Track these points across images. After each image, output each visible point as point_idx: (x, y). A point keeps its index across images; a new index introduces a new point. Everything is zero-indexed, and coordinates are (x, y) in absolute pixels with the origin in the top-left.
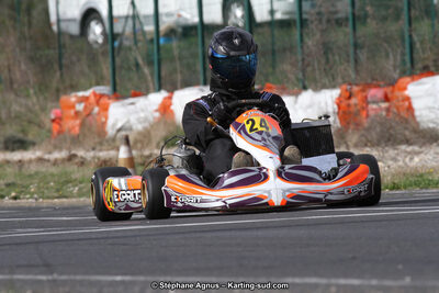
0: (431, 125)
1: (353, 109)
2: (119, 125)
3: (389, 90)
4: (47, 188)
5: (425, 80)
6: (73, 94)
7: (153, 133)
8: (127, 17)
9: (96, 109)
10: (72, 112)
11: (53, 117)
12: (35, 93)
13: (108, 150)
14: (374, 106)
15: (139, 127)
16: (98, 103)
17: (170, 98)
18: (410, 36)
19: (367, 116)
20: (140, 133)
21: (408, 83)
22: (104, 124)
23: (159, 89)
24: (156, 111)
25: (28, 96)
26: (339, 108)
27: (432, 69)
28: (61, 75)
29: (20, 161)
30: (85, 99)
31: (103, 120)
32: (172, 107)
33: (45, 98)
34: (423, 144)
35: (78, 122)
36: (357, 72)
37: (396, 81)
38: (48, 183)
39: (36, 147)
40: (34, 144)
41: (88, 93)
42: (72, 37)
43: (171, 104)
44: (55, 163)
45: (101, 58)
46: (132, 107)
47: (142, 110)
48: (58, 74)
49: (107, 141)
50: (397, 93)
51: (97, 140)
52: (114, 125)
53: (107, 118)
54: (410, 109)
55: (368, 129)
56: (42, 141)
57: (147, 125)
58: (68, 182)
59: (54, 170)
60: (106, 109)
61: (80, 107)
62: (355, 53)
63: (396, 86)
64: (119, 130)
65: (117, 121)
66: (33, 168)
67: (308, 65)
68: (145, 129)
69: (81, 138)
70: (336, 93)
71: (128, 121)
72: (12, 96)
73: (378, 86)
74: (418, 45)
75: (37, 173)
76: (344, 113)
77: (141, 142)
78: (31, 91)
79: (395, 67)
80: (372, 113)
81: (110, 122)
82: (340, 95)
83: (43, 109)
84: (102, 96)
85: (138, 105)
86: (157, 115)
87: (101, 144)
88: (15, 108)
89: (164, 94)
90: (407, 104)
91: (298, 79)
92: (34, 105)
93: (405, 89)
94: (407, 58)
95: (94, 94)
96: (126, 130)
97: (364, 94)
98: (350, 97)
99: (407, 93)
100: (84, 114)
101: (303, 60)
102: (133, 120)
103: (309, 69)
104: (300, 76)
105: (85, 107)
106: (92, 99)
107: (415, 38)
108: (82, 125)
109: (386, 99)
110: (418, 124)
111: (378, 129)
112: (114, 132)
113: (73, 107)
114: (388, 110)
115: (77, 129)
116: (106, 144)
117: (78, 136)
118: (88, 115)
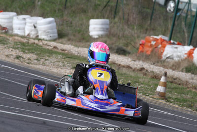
2: (168, 56)
6: (152, 36)
7: (182, 64)
9: (160, 46)
10: (149, 44)
11: (141, 43)
12: (137, 29)
13: (160, 66)
15: (176, 59)
16: (161, 43)
17: (194, 50)
20: (176, 62)
22: (162, 53)
23: (189, 45)
24: (186, 54)
28: (151, 23)
29: (120, 65)
30: (156, 40)
32: (193, 55)
33: (140, 32)
35: (151, 49)
39: (130, 55)
40: (129, 53)
41: (158, 37)
43: (193, 53)
44: (134, 70)
45: (169, 21)
46: (176, 49)
47: (180, 52)
48: (149, 22)
49: (161, 61)
52: (166, 55)
53: (163, 51)
56: (133, 53)
59: (132, 74)
60: (164, 47)
61: (153, 43)
64: (167, 58)
65: (168, 53)
66: (124, 71)
68: (179, 61)
69: (150, 57)
71: (173, 55)
75: (125, 74)
77: (176, 66)
78: (135, 27)
81: (165, 53)
83: (138, 37)
84: (164, 40)
85: (178, 49)
87: (158, 62)
88: (127, 32)
89: (191, 47)
92: (135, 33)
95: (161, 39)
100: (155, 46)
102: (175, 55)
105: (156, 44)
106: (159, 41)
108: (152, 51)
112: (165, 58)
113: (150, 42)
115: (149, 53)
116: (160, 63)
117: (149, 55)
118: (156, 47)
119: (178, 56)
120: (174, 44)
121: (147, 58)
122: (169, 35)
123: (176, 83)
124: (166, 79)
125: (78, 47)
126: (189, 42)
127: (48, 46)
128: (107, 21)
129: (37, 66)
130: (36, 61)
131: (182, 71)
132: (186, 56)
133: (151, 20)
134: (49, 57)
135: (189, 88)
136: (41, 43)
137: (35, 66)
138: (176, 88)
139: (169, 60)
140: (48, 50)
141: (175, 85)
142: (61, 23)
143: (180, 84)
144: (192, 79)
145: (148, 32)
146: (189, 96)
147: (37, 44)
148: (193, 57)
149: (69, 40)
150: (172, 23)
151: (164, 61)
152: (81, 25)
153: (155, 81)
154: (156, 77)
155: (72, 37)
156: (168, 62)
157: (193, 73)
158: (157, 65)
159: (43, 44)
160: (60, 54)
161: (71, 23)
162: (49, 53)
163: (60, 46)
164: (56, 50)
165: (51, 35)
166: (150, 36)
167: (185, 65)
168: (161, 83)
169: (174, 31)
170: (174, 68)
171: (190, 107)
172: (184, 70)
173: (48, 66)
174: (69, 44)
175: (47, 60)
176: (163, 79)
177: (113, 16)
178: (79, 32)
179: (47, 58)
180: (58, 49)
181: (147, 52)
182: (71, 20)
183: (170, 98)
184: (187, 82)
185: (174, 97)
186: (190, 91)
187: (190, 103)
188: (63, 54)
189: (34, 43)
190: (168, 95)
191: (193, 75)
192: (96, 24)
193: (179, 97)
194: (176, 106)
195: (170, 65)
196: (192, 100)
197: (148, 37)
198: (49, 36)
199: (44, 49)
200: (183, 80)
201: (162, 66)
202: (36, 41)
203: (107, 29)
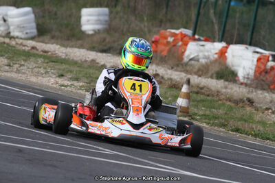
2: (192, 57)
6: (169, 30)
7: (210, 67)
9: (180, 43)
10: (165, 41)
11: (153, 39)
12: (147, 20)
13: (181, 71)
15: (203, 61)
16: (182, 40)
17: (227, 48)
20: (203, 66)
22: (183, 53)
23: (221, 41)
24: (216, 54)
25: (142, 20)
28: (166, 13)
30: (174, 35)
32: (226, 54)
33: (152, 25)
35: (167, 48)
41: (177, 32)
43: (226, 52)
45: (192, 8)
46: (202, 48)
47: (208, 52)
48: (164, 10)
49: (182, 65)
52: (189, 56)
53: (185, 50)
57: (208, 61)
60: (186, 44)
61: (171, 39)
64: (191, 60)
65: (191, 53)
68: (206, 63)
69: (167, 59)
71: (198, 56)
77: (202, 71)
78: (145, 19)
81: (187, 53)
83: (150, 31)
84: (185, 36)
85: (206, 47)
87: (178, 66)
88: (133, 25)
89: (223, 44)
92: (145, 26)
95: (181, 33)
96: (195, 60)
100: (172, 44)
102: (201, 55)
105: (174, 40)
106: (179, 37)
108: (169, 51)
112: (188, 60)
113: (166, 38)
115: (165, 53)
116: (181, 66)
117: (165, 56)
118: (174, 46)
119: (205, 57)
120: (199, 40)
121: (162, 61)
122: (192, 28)
123: (203, 94)
124: (189, 89)
125: (65, 46)
126: (220, 37)
127: (24, 46)
128: (106, 10)
129: (9, 75)
130: (7, 68)
131: (212, 77)
132: (216, 56)
133: (167, 8)
134: (25, 61)
135: (221, 100)
136: (13, 43)
137: (6, 74)
138: (203, 101)
139: (193, 62)
140: (24, 51)
141: (202, 97)
142: (41, 14)
143: (208, 96)
144: (226, 88)
145: (163, 25)
146: (221, 111)
147: (8, 44)
149: (53, 37)
150: (196, 12)
151: (186, 64)
152: (70, 16)
153: (174, 92)
154: (176, 87)
155: (57, 34)
156: (191, 65)
157: (226, 80)
158: (176, 70)
159: (17, 44)
160: (40, 56)
161: (56, 14)
162: (25, 56)
163: (41, 46)
164: (35, 51)
165: (28, 31)
166: (166, 29)
167: (216, 68)
168: (182, 94)
169: (199, 23)
170: (200, 73)
171: (223, 125)
172: (215, 75)
173: (24, 73)
174: (52, 44)
175: (23, 65)
176: (185, 89)
177: (113, 3)
178: (67, 26)
179: (23, 63)
180: (37, 50)
181: (162, 51)
182: (55, 9)
183: (196, 114)
184: (218, 92)
185: (201, 113)
186: (223, 104)
187: (223, 121)
188: (45, 57)
189: (4, 43)
190: (193, 110)
191: (227, 83)
192: (90, 15)
193: (208, 112)
194: (204, 125)
195: (195, 70)
196: (226, 116)
197: (162, 31)
198: (25, 32)
199: (18, 50)
200: (213, 89)
201: (183, 71)
202: (7, 40)
203: (106, 21)
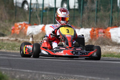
0: (115, 41)
1: (94, 34)
3: (105, 30)
4: (9, 47)
5: (115, 28)
6: (18, 23)
7: (39, 36)
8: (35, 4)
9: (24, 28)
10: (17, 28)
11: (12, 28)
12: (8, 22)
13: (26, 39)
14: (100, 34)
16: (25, 26)
17: (45, 26)
18: (112, 16)
19: (98, 37)
20: (36, 35)
21: (110, 29)
22: (26, 32)
23: (42, 24)
24: (41, 30)
25: (6, 22)
26: (91, 33)
27: (117, 26)
28: (15, 18)
29: (2, 39)
30: (21, 25)
31: (26, 30)
32: (45, 29)
33: (11, 23)
34: (113, 46)
35: (19, 31)
36: (97, 24)
37: (107, 28)
38: (9, 46)
39: (7, 36)
41: (22, 23)
42: (19, 8)
44: (12, 41)
46: (34, 28)
47: (37, 29)
50: (107, 31)
51: (24, 36)
52: (29, 32)
54: (110, 36)
55: (98, 40)
56: (9, 35)
57: (38, 33)
58: (15, 46)
59: (11, 43)
60: (27, 28)
61: (20, 27)
62: (97, 19)
63: (107, 29)
64: (30, 34)
66: (6, 42)
67: (83, 21)
70: (90, 30)
71: (33, 32)
72: (1, 22)
73: (102, 29)
74: (114, 19)
75: (7, 43)
76: (92, 35)
77: (36, 38)
79: (107, 24)
80: (99, 36)
82: (91, 30)
83: (10, 26)
84: (26, 24)
86: (41, 31)
87: (25, 37)
88: (2, 25)
90: (109, 34)
91: (80, 25)
92: (7, 25)
93: (109, 30)
94: (111, 22)
95: (24, 23)
96: (32, 34)
97: (98, 31)
98: (94, 31)
99: (110, 31)
101: (82, 20)
103: (84, 22)
104: (81, 24)
106: (23, 25)
107: (113, 17)
108: (20, 32)
109: (104, 32)
110: (112, 40)
111: (101, 41)
113: (18, 26)
114: (104, 35)
117: (19, 34)
118: (22, 29)
119: (36, 32)
133: (15, 15)
148: (45, 31)
151: (28, 36)
167: (41, 36)
